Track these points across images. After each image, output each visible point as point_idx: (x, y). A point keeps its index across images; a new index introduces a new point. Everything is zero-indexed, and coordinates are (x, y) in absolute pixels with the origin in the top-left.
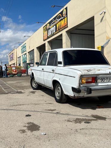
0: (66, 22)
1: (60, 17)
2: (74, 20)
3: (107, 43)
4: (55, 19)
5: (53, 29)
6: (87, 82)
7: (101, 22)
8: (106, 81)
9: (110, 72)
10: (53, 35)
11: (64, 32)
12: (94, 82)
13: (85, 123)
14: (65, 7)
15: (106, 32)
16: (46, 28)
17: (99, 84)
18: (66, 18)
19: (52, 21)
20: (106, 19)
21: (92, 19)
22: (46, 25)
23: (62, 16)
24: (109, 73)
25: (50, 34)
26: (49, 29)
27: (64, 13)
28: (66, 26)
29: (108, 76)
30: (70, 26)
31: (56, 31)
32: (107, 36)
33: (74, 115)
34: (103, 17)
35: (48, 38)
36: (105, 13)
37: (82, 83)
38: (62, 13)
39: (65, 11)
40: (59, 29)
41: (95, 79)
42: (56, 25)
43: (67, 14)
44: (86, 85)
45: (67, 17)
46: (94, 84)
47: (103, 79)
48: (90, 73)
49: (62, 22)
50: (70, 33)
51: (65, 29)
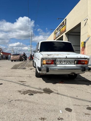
0: (65, 28)
1: (62, 25)
2: (69, 26)
4: (60, 27)
5: (59, 33)
7: (85, 26)
9: (66, 57)
10: (59, 36)
11: (64, 34)
13: (29, 95)
14: (65, 19)
15: (87, 32)
16: (55, 32)
17: (58, 66)
18: (65, 26)
19: (58, 28)
20: (88, 24)
21: (79, 25)
22: (55, 31)
23: (64, 25)
24: (65, 57)
25: (57, 36)
26: (57, 33)
27: (65, 22)
28: (65, 31)
30: (67, 31)
31: (60, 34)
32: (88, 35)
34: (86, 22)
35: (56, 38)
36: (87, 19)
38: (63, 23)
39: (65, 21)
40: (61, 33)
42: (60, 30)
43: (66, 23)
45: (66, 24)
46: (54, 65)
47: (61, 62)
48: (50, 57)
49: (63, 28)
50: (67, 34)
51: (64, 32)
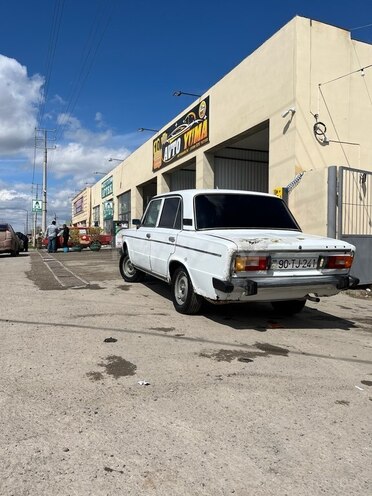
0: (205, 131)
1: (191, 119)
2: (223, 126)
3: (297, 182)
4: (180, 122)
5: (176, 145)
6: (248, 269)
7: (284, 133)
8: (290, 267)
9: (300, 247)
10: (176, 159)
11: (199, 154)
12: (264, 269)
13: (240, 360)
14: (204, 96)
15: (294, 157)
16: (160, 142)
17: (276, 274)
18: (205, 122)
19: (173, 127)
20: (295, 128)
21: (264, 127)
22: (160, 136)
23: (198, 118)
24: (298, 248)
25: (167, 156)
26: (167, 144)
27: (202, 109)
28: (205, 140)
29: (296, 255)
30: (214, 141)
31: (182, 149)
32: (296, 167)
33: (216, 343)
34: (289, 122)
35: (164, 165)
36: (294, 112)
37: (237, 270)
38: (196, 110)
39: (204, 104)
40: (188, 147)
41: (266, 261)
42: (182, 137)
43: (207, 113)
44: (244, 274)
45: (208, 118)
46: (264, 273)
47: (283, 263)
48: (257, 247)
49: (197, 130)
50: (213, 155)
51: (201, 145)
